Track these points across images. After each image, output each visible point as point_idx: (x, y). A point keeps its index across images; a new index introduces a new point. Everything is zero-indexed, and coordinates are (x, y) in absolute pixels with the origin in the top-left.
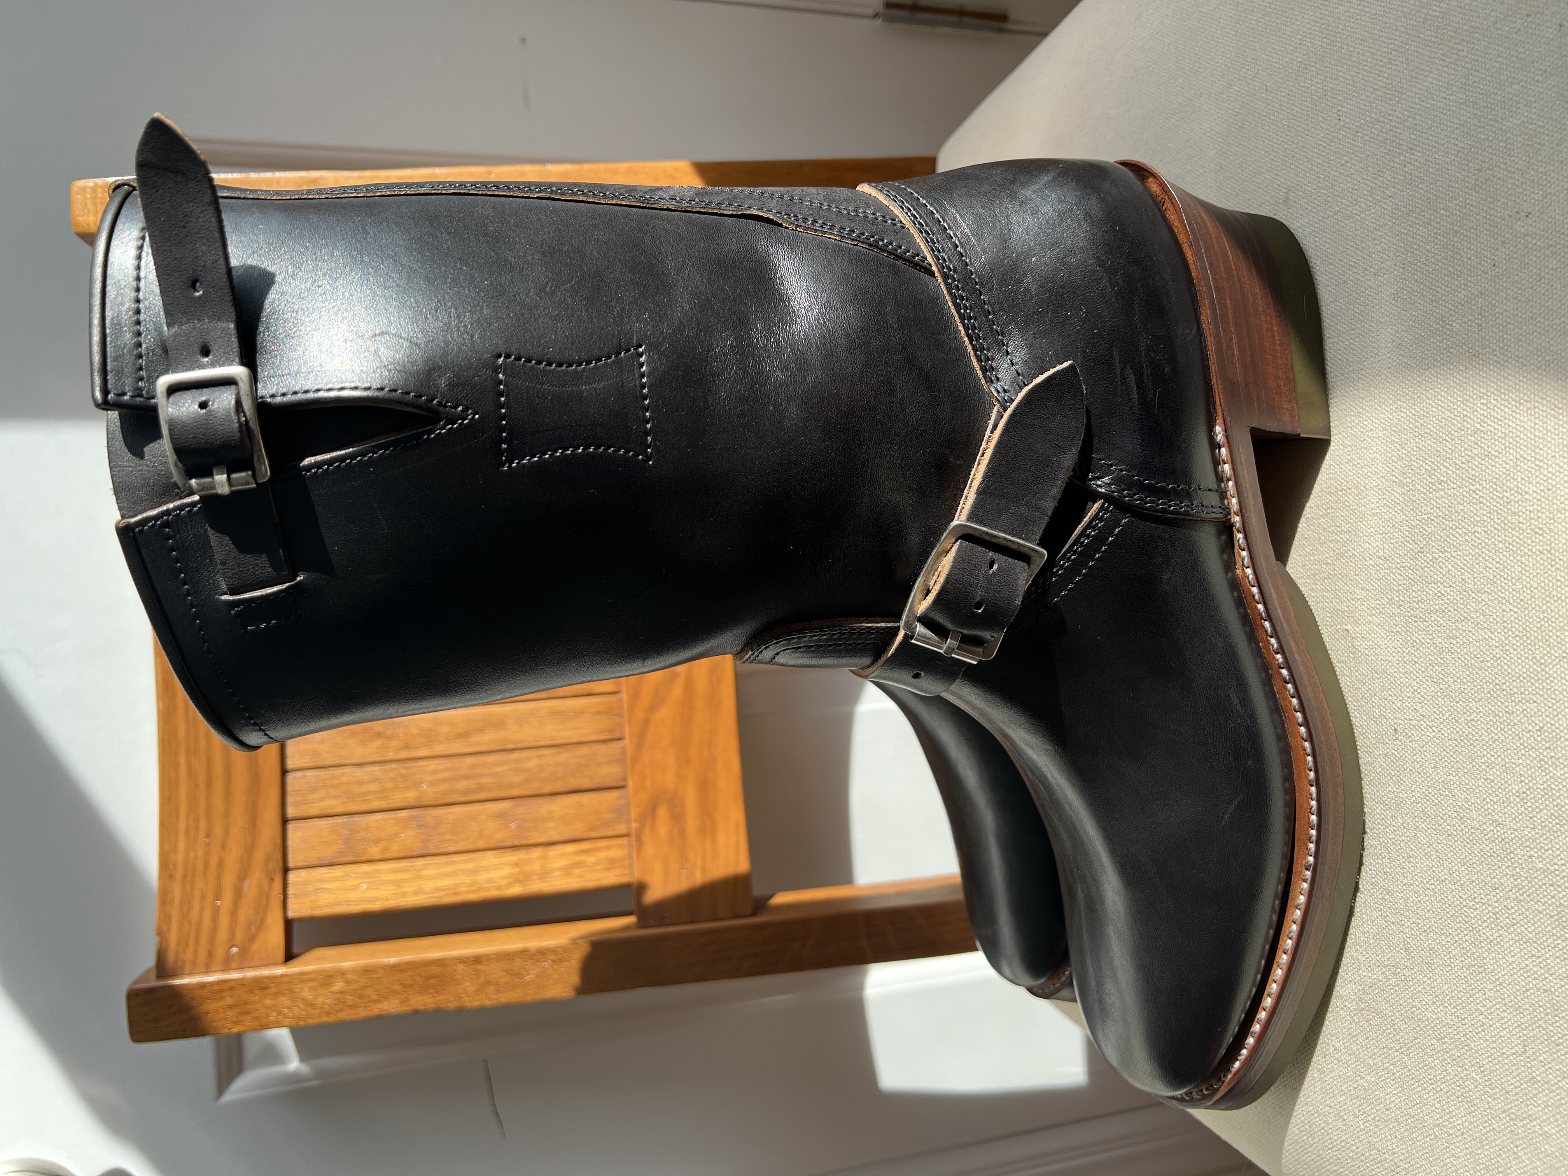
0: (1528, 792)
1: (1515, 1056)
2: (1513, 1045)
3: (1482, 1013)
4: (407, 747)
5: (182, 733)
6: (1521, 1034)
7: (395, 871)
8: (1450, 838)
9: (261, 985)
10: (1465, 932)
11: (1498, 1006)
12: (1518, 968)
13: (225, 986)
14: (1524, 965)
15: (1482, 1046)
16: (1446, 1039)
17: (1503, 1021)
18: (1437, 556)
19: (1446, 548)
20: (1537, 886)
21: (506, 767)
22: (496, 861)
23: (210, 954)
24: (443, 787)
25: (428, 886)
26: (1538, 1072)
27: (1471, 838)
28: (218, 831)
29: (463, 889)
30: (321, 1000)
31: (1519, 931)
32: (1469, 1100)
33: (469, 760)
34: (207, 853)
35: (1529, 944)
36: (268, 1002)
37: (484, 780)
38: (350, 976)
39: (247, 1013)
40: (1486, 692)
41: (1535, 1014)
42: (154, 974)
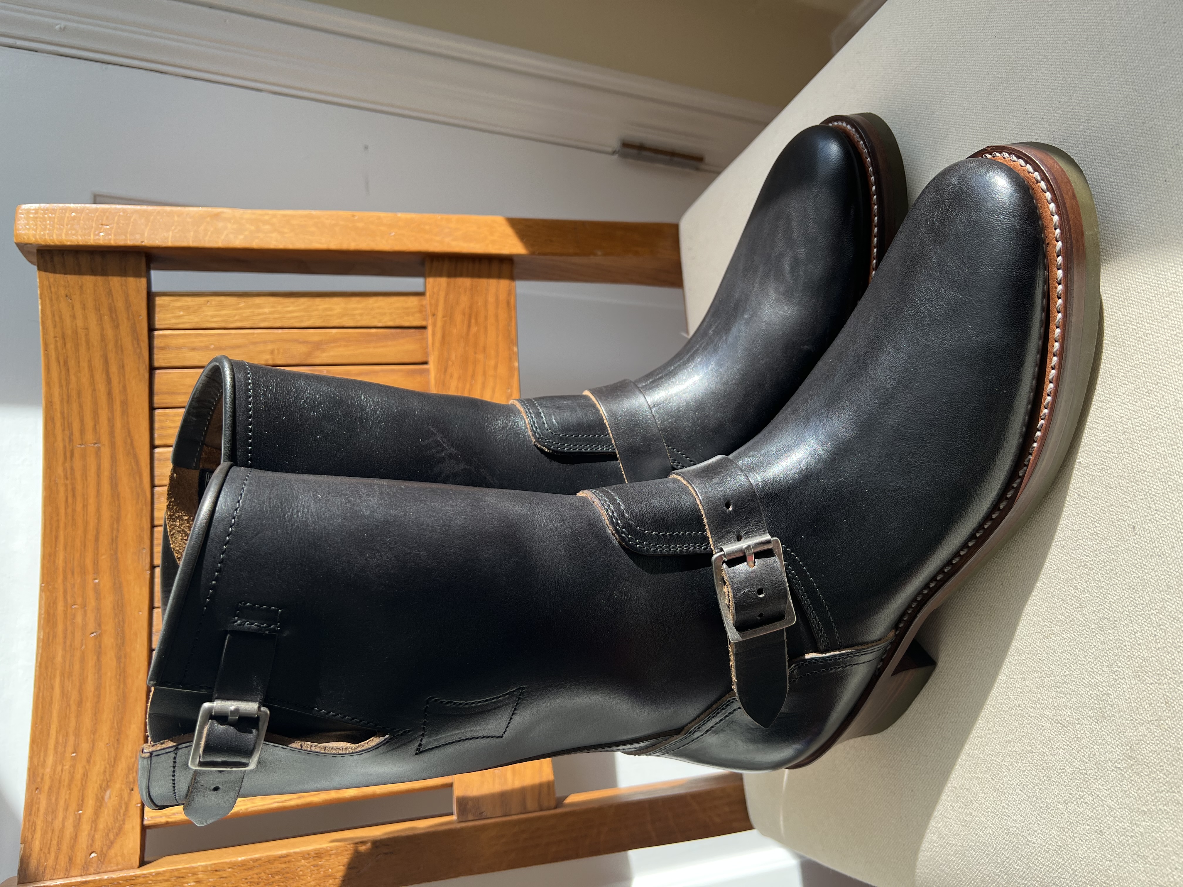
23: (71, 859)
28: (85, 746)
34: (73, 766)
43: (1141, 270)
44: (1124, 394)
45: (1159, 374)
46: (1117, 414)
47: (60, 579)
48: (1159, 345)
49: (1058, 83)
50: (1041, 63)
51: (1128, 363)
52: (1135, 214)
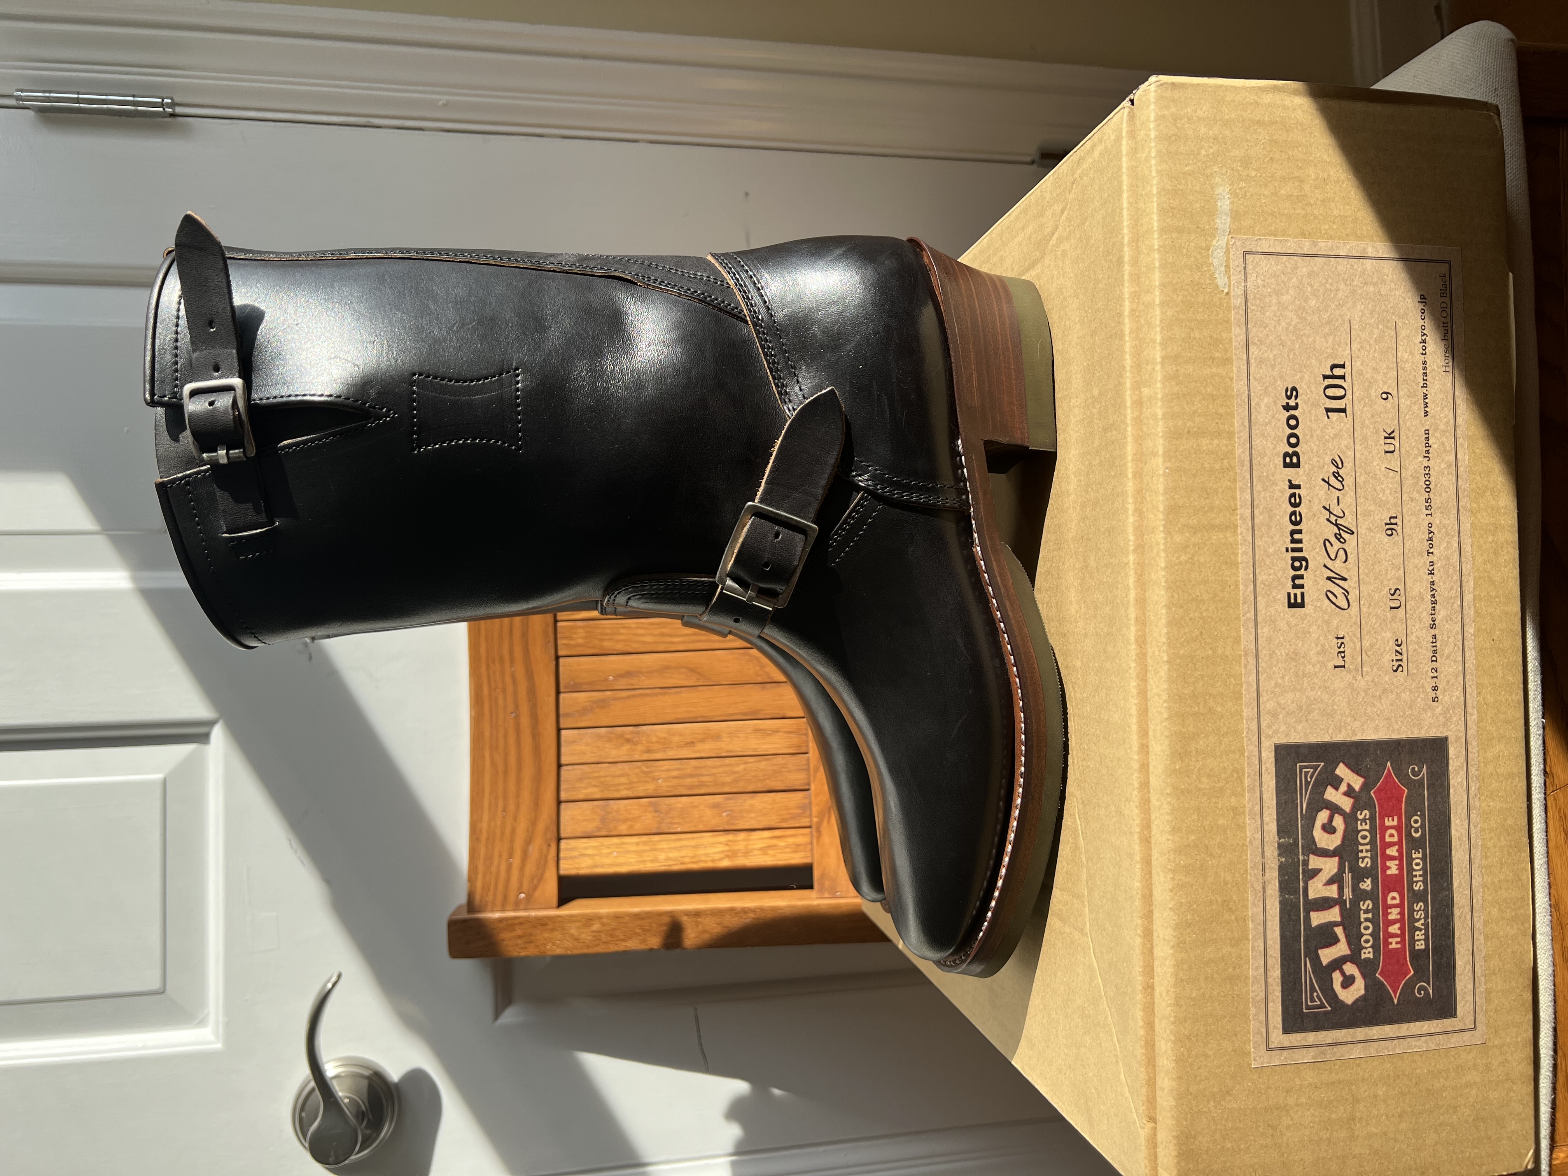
4: (648, 751)
5: (487, 734)
7: (637, 844)
9: (542, 923)
13: (516, 922)
21: (720, 770)
22: (711, 840)
23: (505, 897)
24: (674, 782)
25: (662, 856)
28: (511, 807)
29: (687, 860)
30: (583, 936)
33: (693, 762)
34: (503, 823)
36: (546, 935)
37: (704, 779)
38: (605, 920)
39: (531, 942)
42: (465, 910)
47: (484, 667)
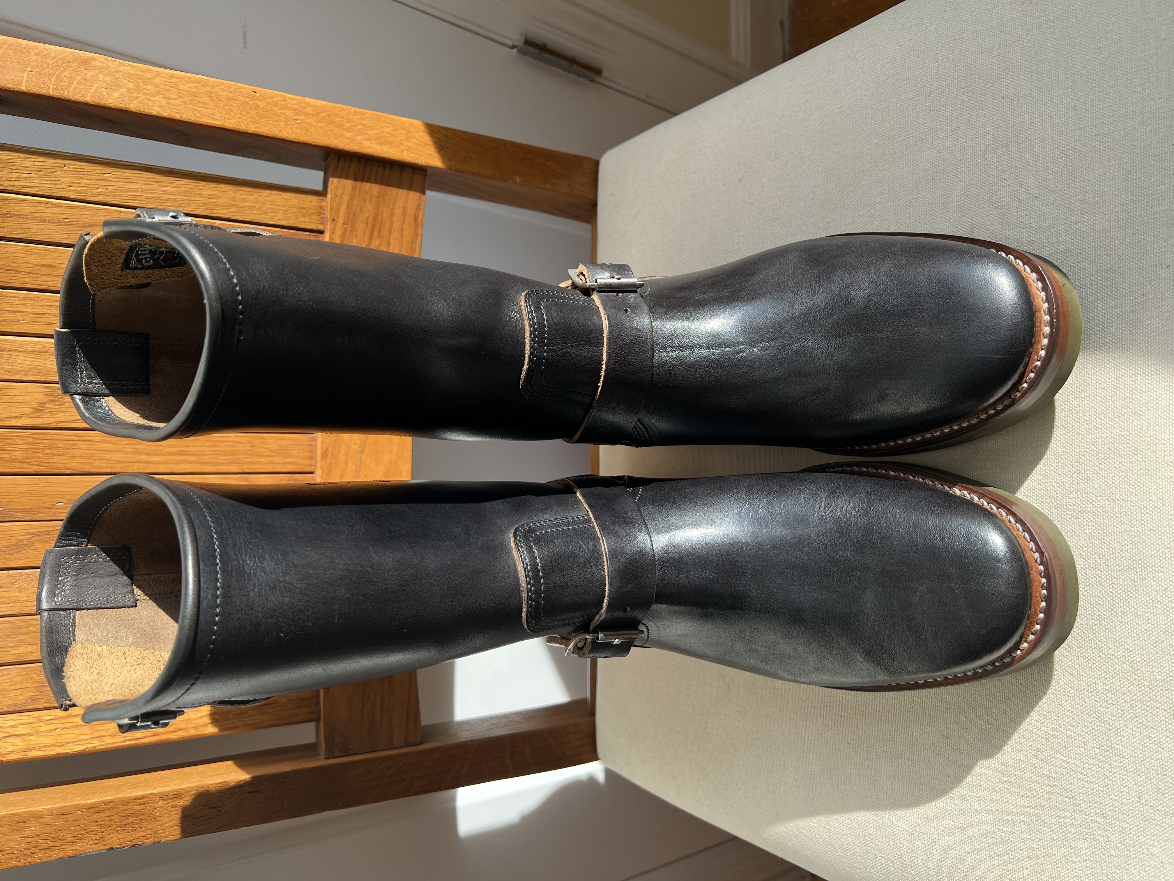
0: (1153, 630)
1: (1131, 804)
2: (1130, 797)
3: (1107, 777)
6: (1137, 789)
8: (1090, 662)
10: (1098, 724)
11: (1121, 772)
12: (1138, 746)
14: (1143, 743)
15: (1106, 800)
16: (1076, 797)
17: (1124, 782)
18: (1091, 476)
19: (1098, 471)
20: (1156, 691)
26: (1148, 814)
27: (1107, 661)
30: (12, 845)
31: (1141, 721)
32: (1092, 837)
35: (1147, 729)
38: (45, 820)
40: (1125, 565)
41: (1149, 775)
43: (1103, 369)
44: (1064, 474)
45: (1100, 466)
46: (1053, 490)
48: (1105, 441)
49: (1059, 168)
50: (1046, 142)
51: (1073, 448)
52: (1108, 317)
